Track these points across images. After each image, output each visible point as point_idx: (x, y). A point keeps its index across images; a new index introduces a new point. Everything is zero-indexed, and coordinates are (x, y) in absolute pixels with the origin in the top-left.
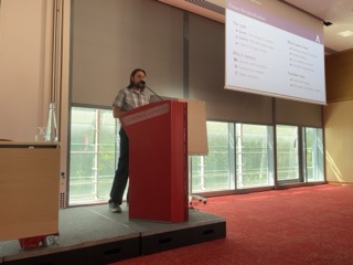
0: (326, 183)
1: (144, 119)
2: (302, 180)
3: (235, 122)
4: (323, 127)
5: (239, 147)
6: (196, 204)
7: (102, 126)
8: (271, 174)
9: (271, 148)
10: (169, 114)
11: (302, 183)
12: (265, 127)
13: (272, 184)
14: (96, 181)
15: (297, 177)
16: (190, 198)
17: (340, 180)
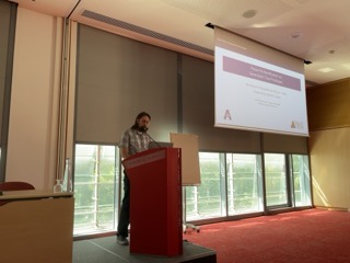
0: (313, 207)
1: (143, 163)
2: (290, 205)
3: (225, 152)
4: (308, 153)
5: (230, 174)
6: (190, 233)
7: (103, 158)
8: (261, 200)
9: (260, 175)
10: (166, 159)
11: (290, 208)
12: (254, 156)
13: (262, 210)
14: (95, 210)
15: (286, 202)
16: (184, 227)
17: (326, 205)
